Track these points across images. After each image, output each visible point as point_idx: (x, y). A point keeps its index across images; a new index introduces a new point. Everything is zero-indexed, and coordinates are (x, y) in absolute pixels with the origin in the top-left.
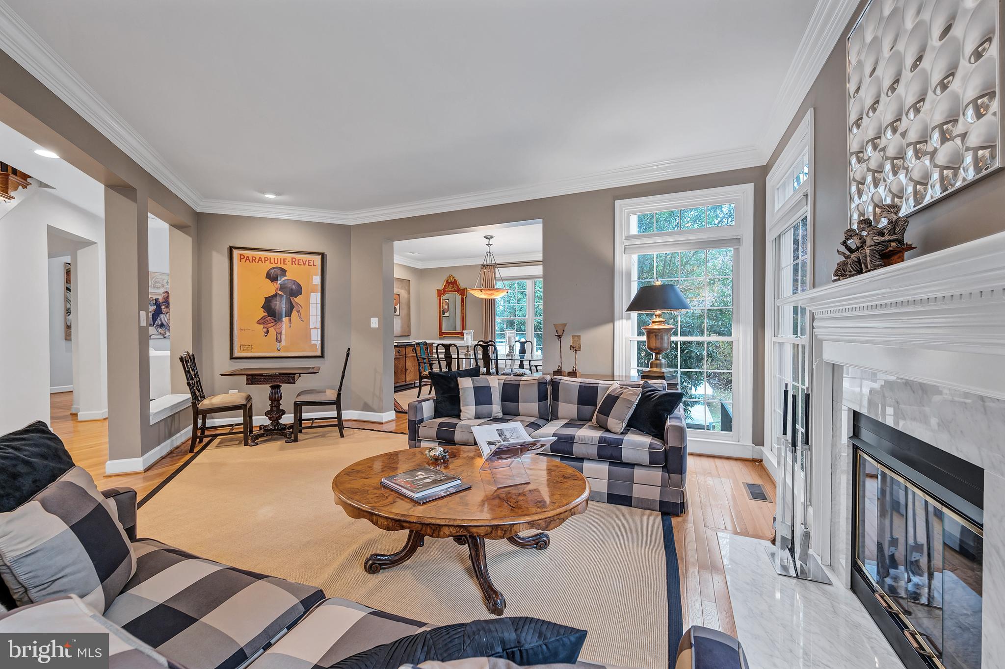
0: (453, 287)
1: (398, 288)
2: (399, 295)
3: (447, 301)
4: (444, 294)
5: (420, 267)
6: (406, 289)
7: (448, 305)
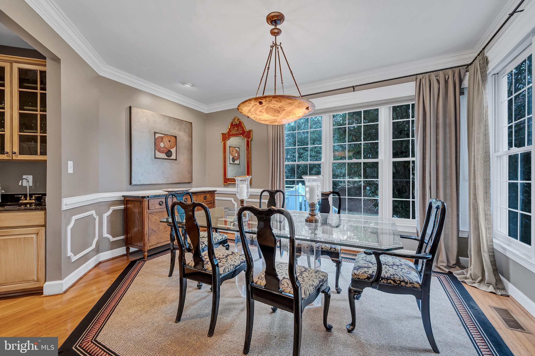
0: (238, 130)
1: (175, 129)
2: (176, 137)
3: (238, 149)
4: (229, 138)
5: (206, 112)
6: (185, 132)
7: (238, 153)
